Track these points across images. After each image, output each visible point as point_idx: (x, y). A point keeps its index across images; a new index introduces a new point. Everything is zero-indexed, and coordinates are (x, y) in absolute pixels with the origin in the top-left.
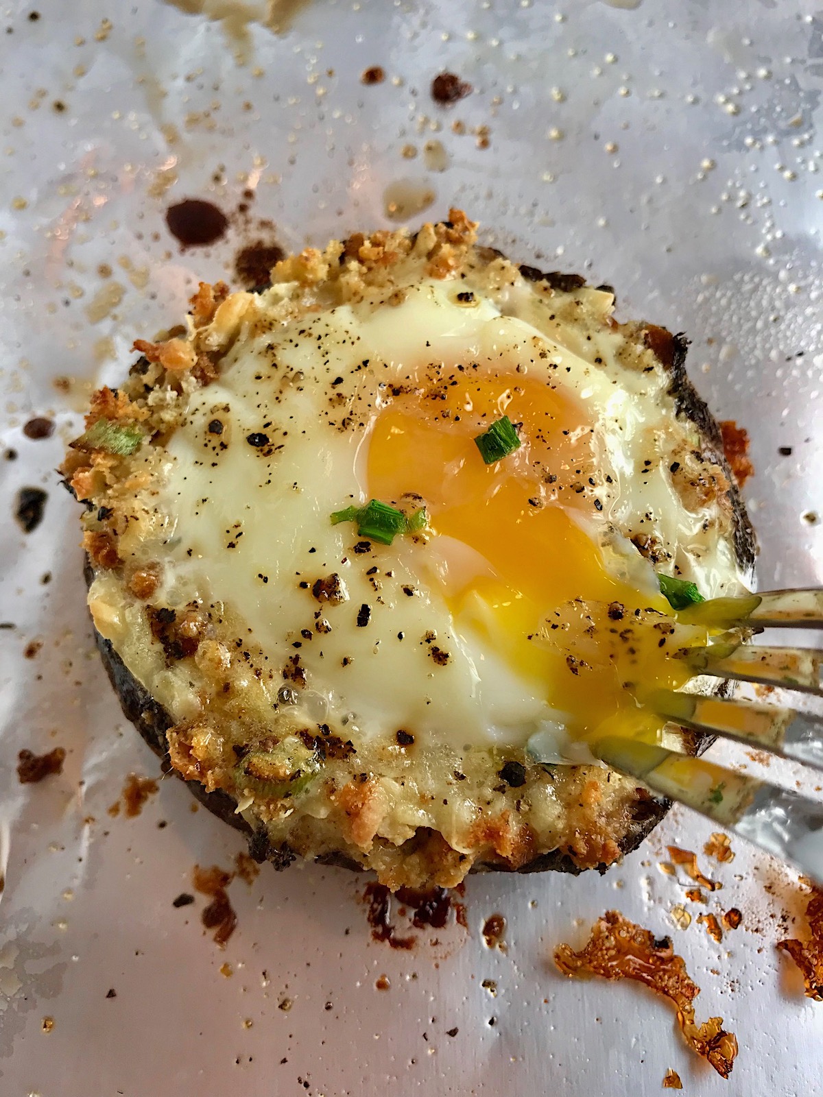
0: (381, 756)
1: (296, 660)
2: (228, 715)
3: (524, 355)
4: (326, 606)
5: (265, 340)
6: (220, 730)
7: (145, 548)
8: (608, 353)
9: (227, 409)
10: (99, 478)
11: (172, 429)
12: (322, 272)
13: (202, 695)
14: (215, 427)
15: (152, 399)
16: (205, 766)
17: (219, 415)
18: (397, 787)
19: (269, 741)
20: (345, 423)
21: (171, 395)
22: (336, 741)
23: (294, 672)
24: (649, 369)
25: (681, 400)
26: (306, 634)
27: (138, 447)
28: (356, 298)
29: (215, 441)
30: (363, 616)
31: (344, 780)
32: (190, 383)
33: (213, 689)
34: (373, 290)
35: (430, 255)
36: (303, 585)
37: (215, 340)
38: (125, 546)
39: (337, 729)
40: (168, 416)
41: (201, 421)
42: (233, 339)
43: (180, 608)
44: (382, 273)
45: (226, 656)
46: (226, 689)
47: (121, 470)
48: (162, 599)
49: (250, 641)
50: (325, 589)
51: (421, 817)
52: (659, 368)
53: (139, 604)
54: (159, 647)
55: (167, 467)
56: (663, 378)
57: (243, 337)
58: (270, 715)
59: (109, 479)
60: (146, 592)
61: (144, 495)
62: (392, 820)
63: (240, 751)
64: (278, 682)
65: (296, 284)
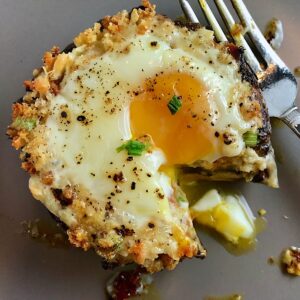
0: (144, 232)
1: (109, 203)
2: (88, 225)
3: (180, 65)
4: (119, 183)
5: (76, 73)
6: (86, 229)
7: (46, 166)
8: (214, 58)
9: (67, 106)
10: (23, 141)
11: (46, 116)
12: (94, 38)
13: (77, 218)
14: (64, 115)
15: (36, 104)
16: (82, 243)
17: (64, 109)
18: (150, 243)
19: (104, 233)
20: (112, 111)
21: (43, 102)
22: (127, 230)
23: (110, 207)
24: (230, 63)
25: (243, 74)
26: (112, 194)
27: (35, 125)
28: (110, 49)
29: (65, 120)
30: (133, 186)
31: (132, 243)
32: (49, 96)
33: (81, 216)
34: (116, 44)
35: (137, 23)
36: (109, 177)
37: (56, 76)
38: (38, 167)
39: (128, 226)
40: (44, 111)
41: (57, 113)
42: (63, 74)
43: (63, 188)
44: (119, 36)
45: (83, 204)
46: (85, 216)
47: (30, 137)
48: (56, 185)
49: (92, 198)
50: (118, 178)
51: (160, 251)
52: (234, 62)
53: (48, 188)
54: (59, 202)
55: (48, 133)
56: (236, 66)
57: (67, 72)
58: (103, 223)
59: (27, 140)
60: (49, 183)
61: (41, 146)
62: (150, 254)
63: (94, 236)
64: (104, 212)
65: (84, 46)
